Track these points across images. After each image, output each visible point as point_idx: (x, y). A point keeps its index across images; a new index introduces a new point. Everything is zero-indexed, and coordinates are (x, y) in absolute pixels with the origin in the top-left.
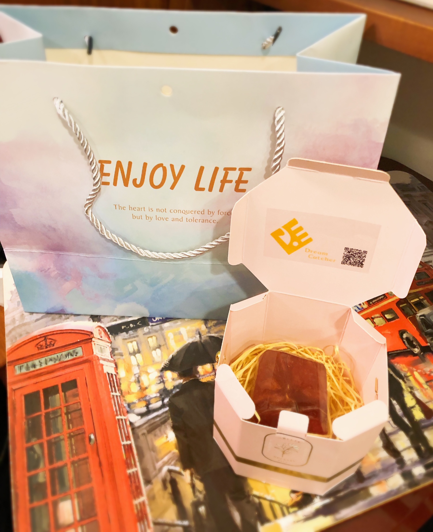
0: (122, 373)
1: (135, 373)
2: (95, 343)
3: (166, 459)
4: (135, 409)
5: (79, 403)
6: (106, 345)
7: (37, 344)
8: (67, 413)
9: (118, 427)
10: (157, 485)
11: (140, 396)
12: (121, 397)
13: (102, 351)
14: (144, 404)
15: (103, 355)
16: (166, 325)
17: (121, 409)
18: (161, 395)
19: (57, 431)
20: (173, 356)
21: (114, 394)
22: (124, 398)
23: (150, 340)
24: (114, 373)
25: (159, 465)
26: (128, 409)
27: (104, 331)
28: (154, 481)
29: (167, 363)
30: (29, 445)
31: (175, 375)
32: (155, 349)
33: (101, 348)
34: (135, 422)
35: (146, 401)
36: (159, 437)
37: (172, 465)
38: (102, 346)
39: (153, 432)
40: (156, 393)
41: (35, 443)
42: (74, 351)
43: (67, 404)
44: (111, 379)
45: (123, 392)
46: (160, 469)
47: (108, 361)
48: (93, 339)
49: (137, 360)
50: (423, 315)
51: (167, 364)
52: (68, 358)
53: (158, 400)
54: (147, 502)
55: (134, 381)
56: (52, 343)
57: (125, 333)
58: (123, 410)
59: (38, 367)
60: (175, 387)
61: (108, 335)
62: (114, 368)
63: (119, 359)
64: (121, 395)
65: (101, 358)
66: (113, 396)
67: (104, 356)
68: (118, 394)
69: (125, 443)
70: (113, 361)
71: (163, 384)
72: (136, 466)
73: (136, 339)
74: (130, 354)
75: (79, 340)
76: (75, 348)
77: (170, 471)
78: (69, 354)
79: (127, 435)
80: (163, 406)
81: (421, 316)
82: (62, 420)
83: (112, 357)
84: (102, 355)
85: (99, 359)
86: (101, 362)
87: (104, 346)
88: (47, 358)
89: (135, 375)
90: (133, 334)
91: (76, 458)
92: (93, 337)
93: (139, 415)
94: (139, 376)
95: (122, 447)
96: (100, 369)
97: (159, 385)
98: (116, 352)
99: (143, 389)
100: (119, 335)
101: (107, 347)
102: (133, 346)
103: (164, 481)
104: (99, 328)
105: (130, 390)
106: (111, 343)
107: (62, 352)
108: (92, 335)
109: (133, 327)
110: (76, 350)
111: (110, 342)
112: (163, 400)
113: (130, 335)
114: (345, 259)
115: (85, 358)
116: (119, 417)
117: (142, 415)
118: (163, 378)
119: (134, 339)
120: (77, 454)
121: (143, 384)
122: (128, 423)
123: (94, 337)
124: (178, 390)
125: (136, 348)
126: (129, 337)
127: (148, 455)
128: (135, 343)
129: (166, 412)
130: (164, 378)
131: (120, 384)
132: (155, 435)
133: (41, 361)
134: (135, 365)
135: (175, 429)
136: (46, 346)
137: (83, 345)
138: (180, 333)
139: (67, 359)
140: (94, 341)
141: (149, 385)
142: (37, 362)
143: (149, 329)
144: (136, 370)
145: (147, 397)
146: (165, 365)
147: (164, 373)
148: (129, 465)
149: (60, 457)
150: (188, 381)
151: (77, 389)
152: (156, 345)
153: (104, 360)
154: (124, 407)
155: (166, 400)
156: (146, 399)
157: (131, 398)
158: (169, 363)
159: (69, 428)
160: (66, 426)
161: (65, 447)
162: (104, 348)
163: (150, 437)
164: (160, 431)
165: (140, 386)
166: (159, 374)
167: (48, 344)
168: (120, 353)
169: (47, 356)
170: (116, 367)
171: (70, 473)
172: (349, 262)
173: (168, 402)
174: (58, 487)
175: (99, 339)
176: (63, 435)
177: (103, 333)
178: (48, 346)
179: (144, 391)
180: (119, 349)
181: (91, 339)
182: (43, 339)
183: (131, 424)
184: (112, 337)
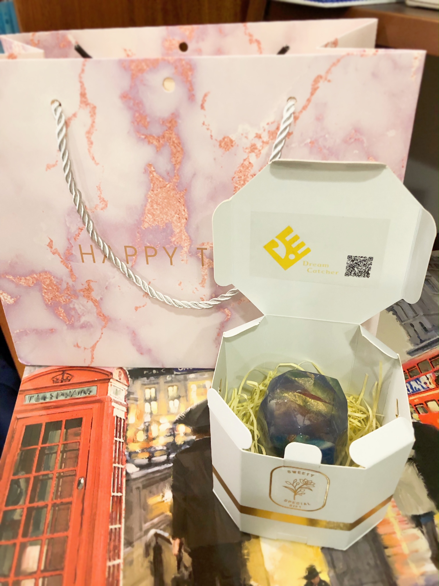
0: (132, 419)
1: (145, 421)
2: (112, 384)
3: (156, 520)
4: (135, 459)
5: (78, 443)
6: (123, 388)
7: (53, 378)
8: (63, 452)
9: (112, 476)
10: (139, 550)
11: (145, 446)
12: (124, 443)
13: (116, 393)
14: (147, 455)
15: (117, 397)
16: (192, 376)
17: (121, 457)
18: (168, 449)
19: (48, 468)
20: (191, 409)
21: (118, 439)
22: (127, 446)
23: (170, 389)
24: (123, 417)
25: (146, 526)
26: (128, 458)
27: (124, 374)
28: (136, 544)
29: (183, 416)
30: (16, 477)
31: (189, 430)
32: (173, 399)
33: (117, 390)
34: (132, 474)
35: (150, 452)
36: (154, 494)
37: (161, 530)
38: (118, 388)
39: (149, 488)
40: (163, 446)
41: (22, 476)
42: (88, 390)
43: (65, 442)
44: (119, 423)
45: (128, 439)
46: (147, 531)
47: (121, 404)
48: (111, 380)
49: (151, 407)
51: (182, 417)
52: (81, 395)
53: (164, 453)
54: (122, 567)
55: (142, 429)
56: (69, 378)
57: (145, 378)
58: (123, 458)
59: (48, 400)
60: (185, 443)
61: (128, 378)
62: (125, 412)
63: (133, 403)
64: (124, 442)
65: (114, 400)
66: (116, 441)
68: (122, 440)
69: (116, 494)
70: (125, 404)
71: (173, 437)
72: (120, 523)
73: (156, 386)
74: (146, 401)
75: (96, 379)
76: (90, 387)
77: (157, 535)
78: (83, 392)
79: (120, 486)
80: (167, 461)
82: (56, 458)
83: (125, 401)
84: (116, 397)
85: (112, 401)
86: (113, 404)
87: (120, 389)
88: (59, 392)
89: (145, 423)
90: (153, 381)
91: (59, 501)
92: (112, 378)
93: (137, 466)
94: (149, 425)
95: (111, 498)
96: (110, 411)
97: (169, 437)
98: (131, 396)
99: (149, 439)
100: (139, 379)
101: (123, 390)
102: (150, 393)
103: (147, 546)
104: (120, 370)
105: (136, 438)
106: (128, 386)
107: (76, 388)
108: (111, 376)
109: (156, 373)
110: (91, 388)
112: (168, 455)
113: (150, 381)
114: (349, 269)
115: (98, 398)
116: (117, 465)
117: (141, 467)
118: (175, 431)
119: (154, 386)
120: (61, 497)
121: (151, 434)
122: (124, 473)
123: (113, 378)
124: (188, 447)
125: (153, 395)
126: (149, 383)
127: (137, 512)
128: (153, 390)
129: (169, 468)
130: (176, 431)
131: (127, 430)
132: (150, 492)
133: (52, 395)
134: (148, 413)
135: (174, 489)
136: (62, 380)
137: (99, 385)
138: (204, 387)
139: (79, 396)
140: (111, 382)
141: (158, 436)
142: (48, 395)
143: (172, 377)
144: (147, 418)
145: (152, 448)
146: (181, 418)
147: (177, 426)
148: (113, 521)
149: (42, 497)
150: (201, 439)
151: (81, 428)
152: (175, 396)
153: (117, 402)
154: (125, 455)
155: (172, 456)
156: (150, 450)
157: (134, 447)
158: (185, 416)
159: (61, 468)
160: (58, 465)
161: (52, 485)
162: (120, 391)
163: (144, 492)
164: (157, 488)
165: (147, 436)
166: (171, 427)
167: (65, 378)
168: (135, 398)
169: (60, 390)
170: (127, 412)
171: (48, 516)
172: (353, 272)
173: (174, 457)
174: (31, 528)
175: (117, 381)
176: (53, 474)
177: (123, 375)
178: (64, 381)
179: (150, 441)
180: (135, 394)
181: (109, 379)
182: (61, 373)
183: (127, 474)
184: (131, 381)
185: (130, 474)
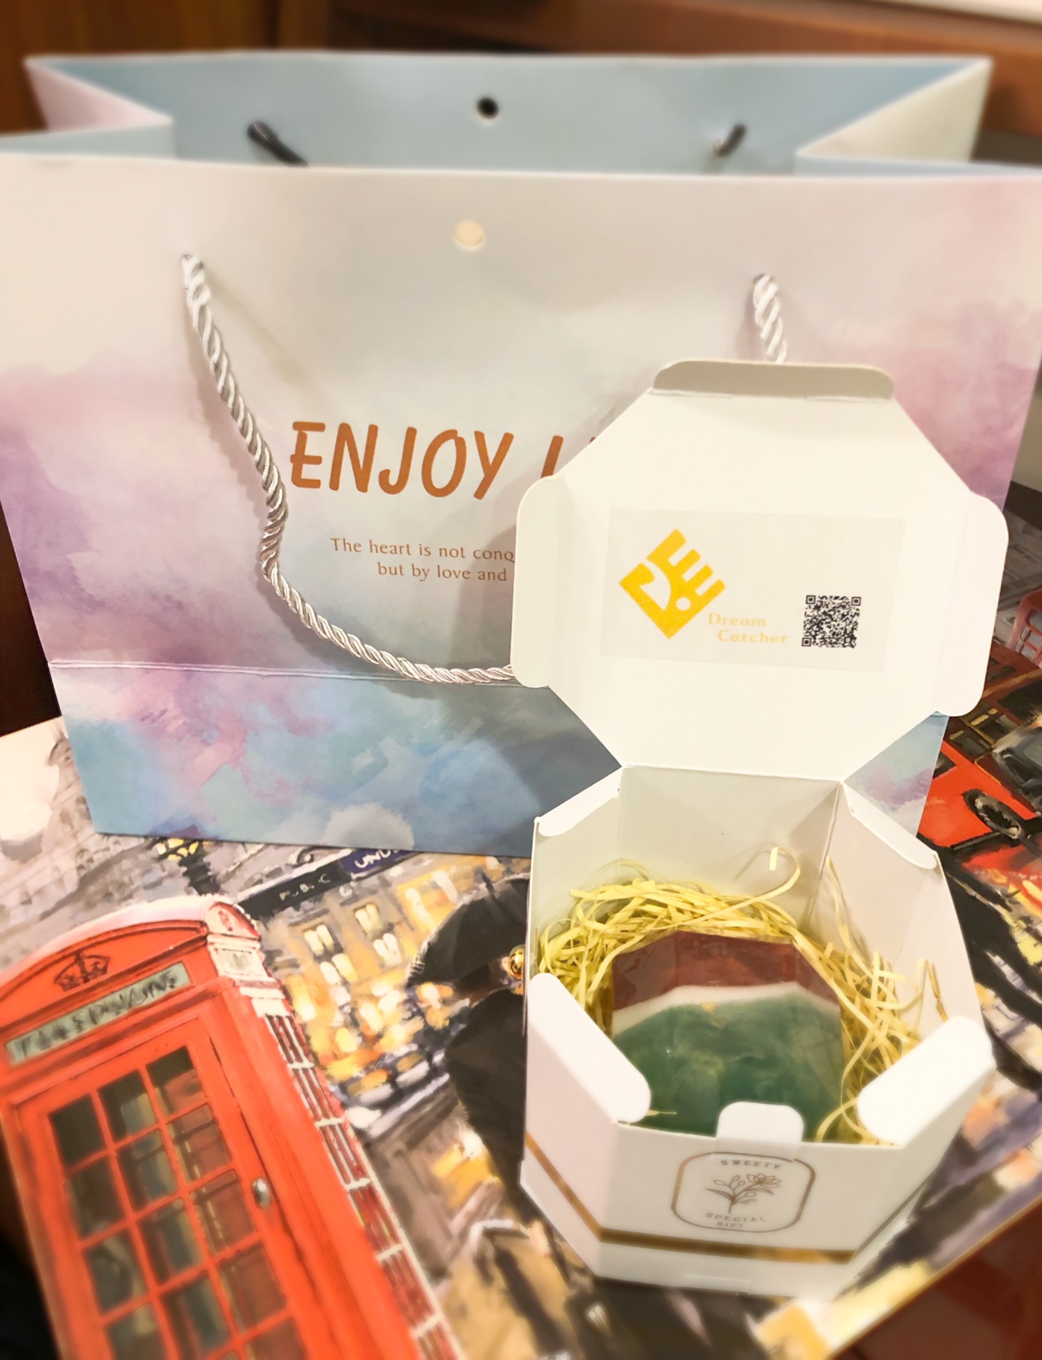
0: (306, 1010)
1: (341, 1003)
2: (217, 946)
3: (472, 1204)
4: (360, 1095)
5: (206, 1107)
6: (247, 947)
7: (59, 977)
8: (180, 1139)
9: (327, 1149)
10: (465, 1277)
11: (367, 1057)
12: (316, 1069)
13: (239, 962)
14: (382, 1076)
15: (245, 972)
16: (395, 872)
17: (325, 1102)
18: (421, 1047)
19: (160, 1189)
20: (429, 944)
21: (296, 1065)
22: (326, 1073)
23: (360, 915)
24: (284, 1013)
25: (457, 1223)
26: (343, 1098)
27: (235, 915)
28: (454, 1268)
29: (419, 965)
30: (90, 1242)
31: (448, 991)
32: (379, 936)
33: (235, 956)
34: (369, 1127)
35: (386, 1068)
36: (440, 1153)
37: (491, 1218)
38: (236, 951)
39: (423, 1145)
40: (408, 1044)
41: (105, 1233)
42: (164, 978)
43: (173, 1117)
44: (281, 1030)
45: (319, 1056)
46: (464, 1235)
47: (262, 985)
48: (210, 939)
49: (337, 971)
50: (1008, 751)
51: (417, 967)
52: (153, 996)
53: (417, 1059)
54: (447, 1327)
55: (342, 1024)
56: (100, 966)
57: (290, 910)
58: (331, 1102)
59: (73, 1035)
60: (454, 1020)
61: (248, 922)
62: (283, 1000)
63: (290, 975)
64: (316, 1065)
65: (241, 981)
66: (296, 1071)
67: (248, 975)
68: (307, 1064)
69: (355, 1184)
70: (274, 983)
71: (420, 1017)
72: (396, 1239)
73: (324, 918)
74: (318, 959)
75: (171, 948)
76: (166, 969)
77: (490, 1234)
78: (153, 988)
79: (355, 1164)
80: (434, 1073)
81: (1003, 753)
82: (170, 1160)
83: (269, 975)
84: (242, 974)
85: (236, 984)
86: (244, 991)
87: (242, 951)
88: (91, 1006)
89: (341, 1008)
90: (312, 909)
91: (228, 1252)
92: (209, 933)
93: (374, 1106)
94: (354, 1010)
95: (350, 1198)
96: (245, 1010)
97: (412, 1021)
98: (278, 960)
99: (370, 1041)
100: (276, 917)
101: (250, 953)
102: (319, 938)
103: (481, 1263)
104: (218, 909)
105: (338, 1049)
106: (260, 940)
107: (132, 984)
108: (205, 929)
109: (310, 890)
110: (169, 972)
111: (257, 938)
112: (429, 1058)
113: (306, 912)
115: (199, 988)
116: (324, 1122)
117: (384, 1106)
118: (418, 1004)
119: (318, 920)
120: (229, 1240)
121: (368, 1027)
122: (351, 1133)
123: (212, 933)
124: (462, 1026)
125: (329, 941)
126: (304, 916)
127: (423, 1206)
128: (323, 930)
129: (445, 1086)
130: (422, 1002)
131: (308, 1038)
132: (430, 1150)
133: (77, 1018)
134: (337, 984)
136: (85, 975)
137: (184, 958)
138: (435, 887)
139: (150, 999)
140: (212, 944)
141: (385, 1028)
142: (66, 1022)
143: (352, 888)
144: (342, 997)
145: (386, 1057)
146: (416, 971)
147: (417, 992)
148: (378, 1243)
149: (183, 1258)
150: (482, 1000)
151: (194, 1071)
152: (380, 927)
153: (251, 984)
154: (332, 1094)
155: (438, 1058)
156: (384, 1064)
157: (346, 1069)
158: (424, 964)
159: (192, 1176)
160: (183, 1173)
161: (193, 1224)
162: (242, 956)
163: (417, 1157)
164: (440, 1137)
165: (361, 1034)
166: (404, 996)
167: (89, 968)
168: (289, 960)
169: (92, 1002)
170: (288, 998)
171: (221, 1293)
173: (443, 1060)
174: (195, 1338)
175: (225, 935)
176: (180, 1198)
177: (233, 920)
178: (89, 977)
179: (374, 1044)
180: (284, 952)
181: (204, 938)
182: (72, 959)
183: (360, 1133)
184: (258, 925)
185: (366, 1130)
